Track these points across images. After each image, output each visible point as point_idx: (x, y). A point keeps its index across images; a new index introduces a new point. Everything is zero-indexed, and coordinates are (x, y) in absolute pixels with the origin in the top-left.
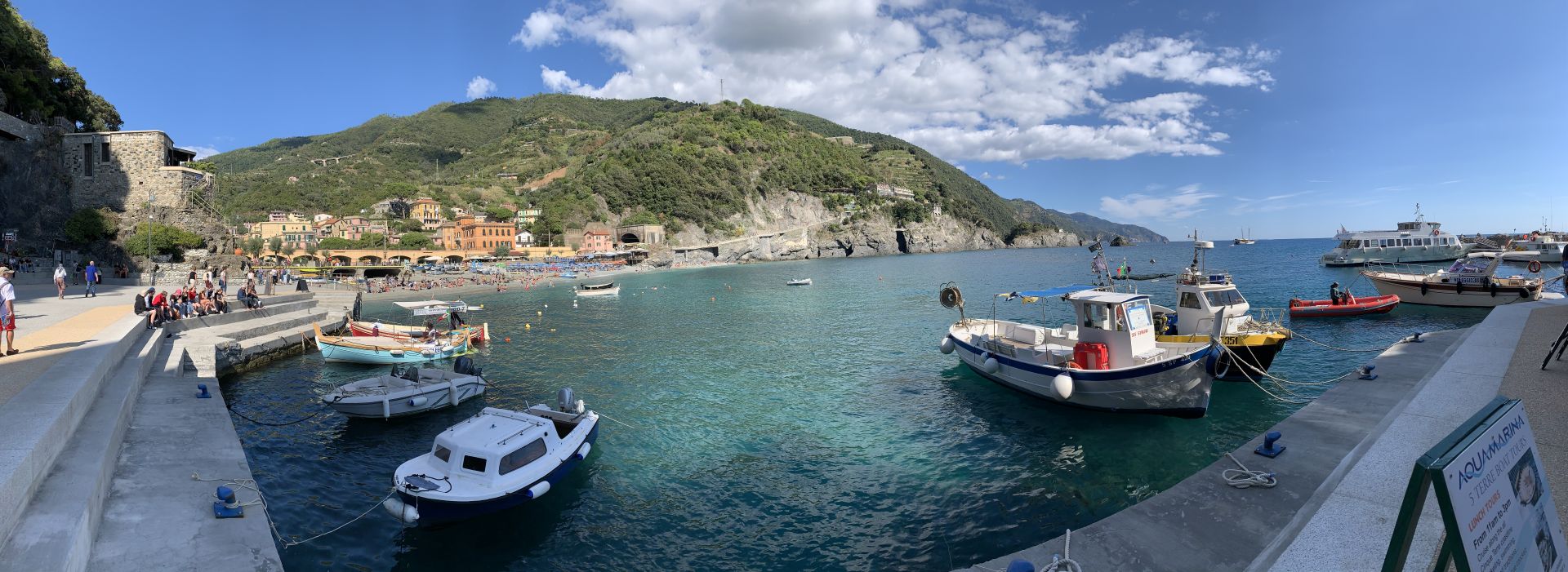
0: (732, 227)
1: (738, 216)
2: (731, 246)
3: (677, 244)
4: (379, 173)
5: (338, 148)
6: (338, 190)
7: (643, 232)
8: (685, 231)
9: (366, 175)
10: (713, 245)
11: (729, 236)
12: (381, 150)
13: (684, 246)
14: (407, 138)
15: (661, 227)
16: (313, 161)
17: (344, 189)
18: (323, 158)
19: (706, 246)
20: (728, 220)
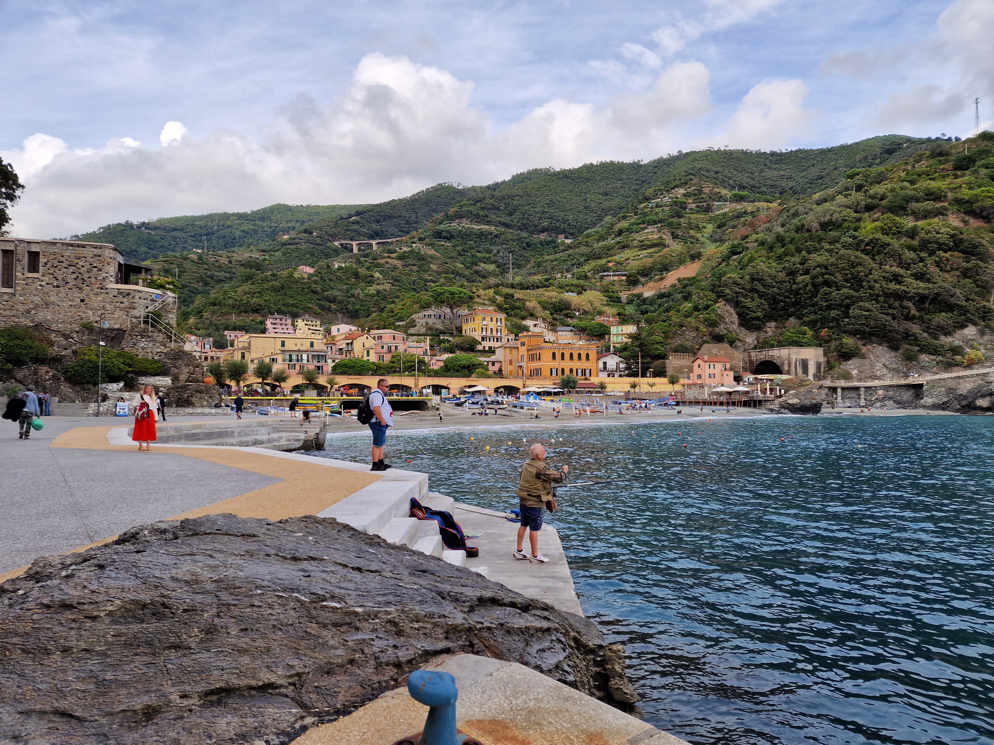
0: (956, 350)
1: (970, 331)
2: (951, 384)
3: (847, 376)
4: (434, 267)
5: (376, 227)
6: (372, 290)
7: (789, 359)
8: (863, 357)
9: (415, 268)
10: (915, 379)
11: (949, 366)
12: (438, 235)
13: (860, 380)
14: (477, 218)
15: (820, 351)
16: (336, 243)
17: (380, 287)
18: (352, 239)
19: (903, 382)
20: (950, 339)
